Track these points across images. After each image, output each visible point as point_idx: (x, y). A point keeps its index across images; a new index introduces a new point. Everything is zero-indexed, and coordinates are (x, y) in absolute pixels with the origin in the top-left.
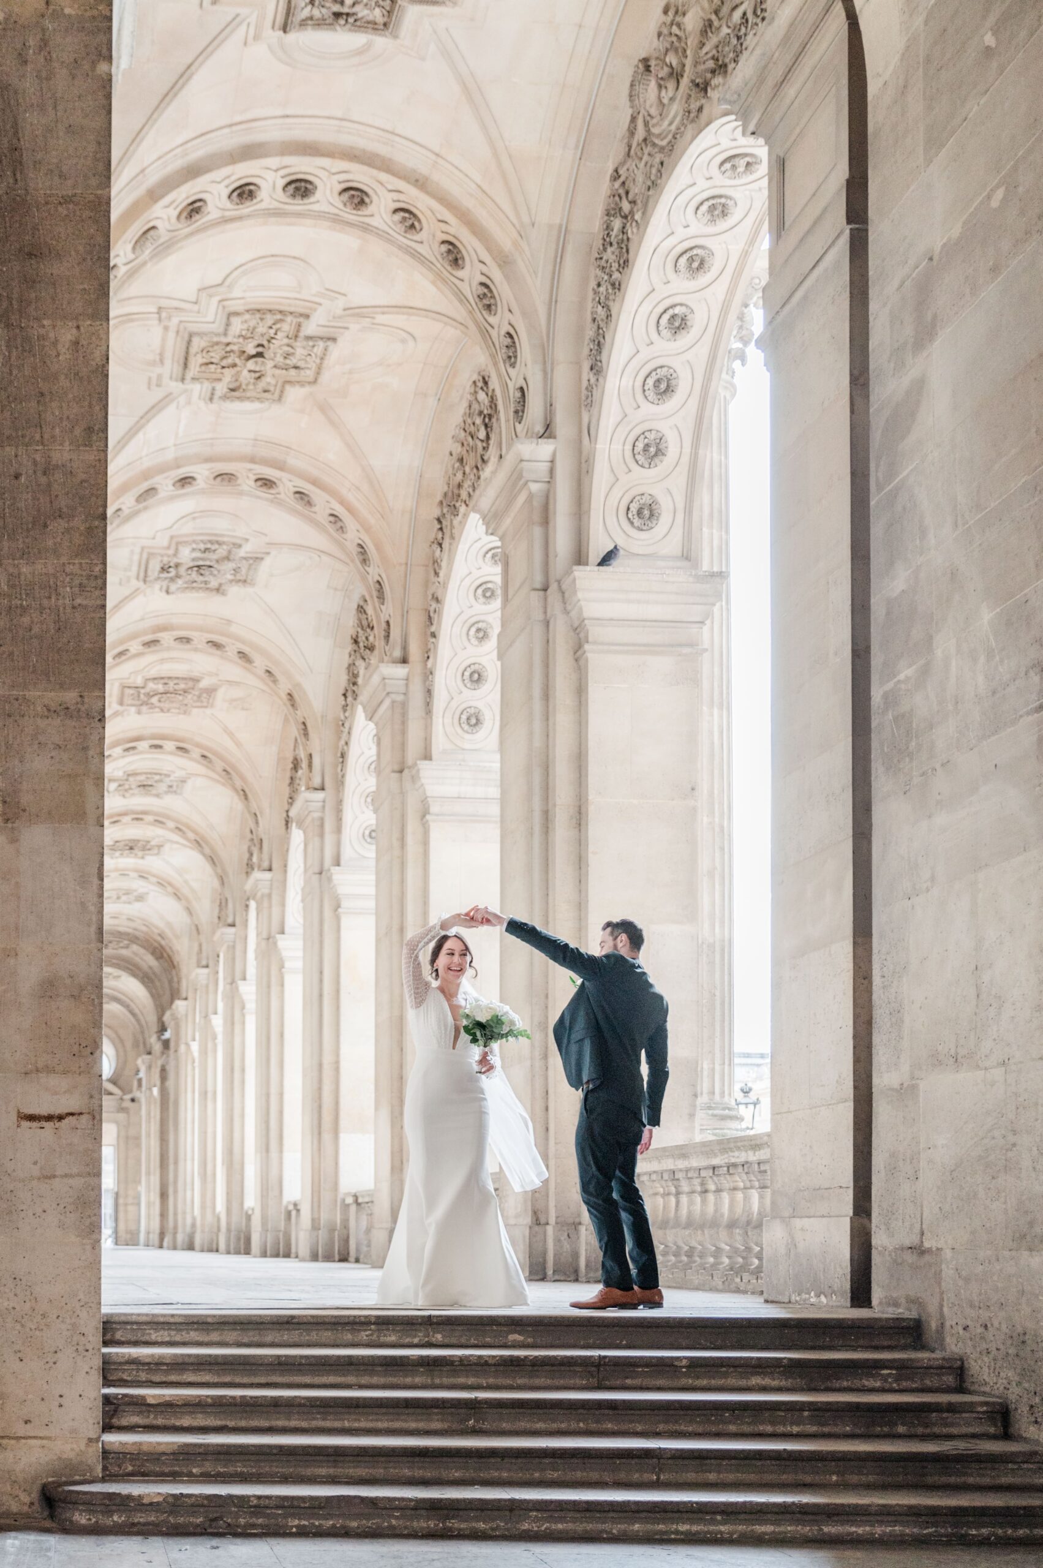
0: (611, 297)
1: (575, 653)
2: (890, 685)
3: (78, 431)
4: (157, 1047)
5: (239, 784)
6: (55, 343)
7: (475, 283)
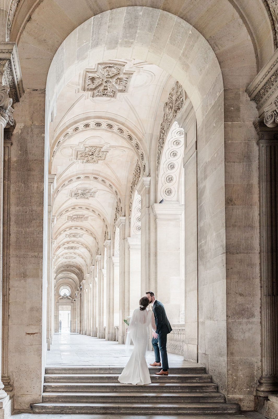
0: (161, 149)
1: (155, 221)
2: (201, 243)
3: (38, 204)
4: (79, 289)
5: (94, 236)
6: (34, 187)
7: (135, 144)
